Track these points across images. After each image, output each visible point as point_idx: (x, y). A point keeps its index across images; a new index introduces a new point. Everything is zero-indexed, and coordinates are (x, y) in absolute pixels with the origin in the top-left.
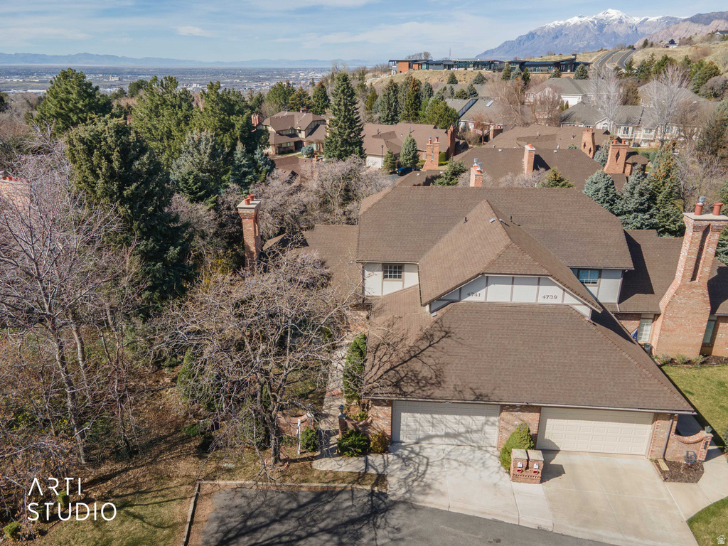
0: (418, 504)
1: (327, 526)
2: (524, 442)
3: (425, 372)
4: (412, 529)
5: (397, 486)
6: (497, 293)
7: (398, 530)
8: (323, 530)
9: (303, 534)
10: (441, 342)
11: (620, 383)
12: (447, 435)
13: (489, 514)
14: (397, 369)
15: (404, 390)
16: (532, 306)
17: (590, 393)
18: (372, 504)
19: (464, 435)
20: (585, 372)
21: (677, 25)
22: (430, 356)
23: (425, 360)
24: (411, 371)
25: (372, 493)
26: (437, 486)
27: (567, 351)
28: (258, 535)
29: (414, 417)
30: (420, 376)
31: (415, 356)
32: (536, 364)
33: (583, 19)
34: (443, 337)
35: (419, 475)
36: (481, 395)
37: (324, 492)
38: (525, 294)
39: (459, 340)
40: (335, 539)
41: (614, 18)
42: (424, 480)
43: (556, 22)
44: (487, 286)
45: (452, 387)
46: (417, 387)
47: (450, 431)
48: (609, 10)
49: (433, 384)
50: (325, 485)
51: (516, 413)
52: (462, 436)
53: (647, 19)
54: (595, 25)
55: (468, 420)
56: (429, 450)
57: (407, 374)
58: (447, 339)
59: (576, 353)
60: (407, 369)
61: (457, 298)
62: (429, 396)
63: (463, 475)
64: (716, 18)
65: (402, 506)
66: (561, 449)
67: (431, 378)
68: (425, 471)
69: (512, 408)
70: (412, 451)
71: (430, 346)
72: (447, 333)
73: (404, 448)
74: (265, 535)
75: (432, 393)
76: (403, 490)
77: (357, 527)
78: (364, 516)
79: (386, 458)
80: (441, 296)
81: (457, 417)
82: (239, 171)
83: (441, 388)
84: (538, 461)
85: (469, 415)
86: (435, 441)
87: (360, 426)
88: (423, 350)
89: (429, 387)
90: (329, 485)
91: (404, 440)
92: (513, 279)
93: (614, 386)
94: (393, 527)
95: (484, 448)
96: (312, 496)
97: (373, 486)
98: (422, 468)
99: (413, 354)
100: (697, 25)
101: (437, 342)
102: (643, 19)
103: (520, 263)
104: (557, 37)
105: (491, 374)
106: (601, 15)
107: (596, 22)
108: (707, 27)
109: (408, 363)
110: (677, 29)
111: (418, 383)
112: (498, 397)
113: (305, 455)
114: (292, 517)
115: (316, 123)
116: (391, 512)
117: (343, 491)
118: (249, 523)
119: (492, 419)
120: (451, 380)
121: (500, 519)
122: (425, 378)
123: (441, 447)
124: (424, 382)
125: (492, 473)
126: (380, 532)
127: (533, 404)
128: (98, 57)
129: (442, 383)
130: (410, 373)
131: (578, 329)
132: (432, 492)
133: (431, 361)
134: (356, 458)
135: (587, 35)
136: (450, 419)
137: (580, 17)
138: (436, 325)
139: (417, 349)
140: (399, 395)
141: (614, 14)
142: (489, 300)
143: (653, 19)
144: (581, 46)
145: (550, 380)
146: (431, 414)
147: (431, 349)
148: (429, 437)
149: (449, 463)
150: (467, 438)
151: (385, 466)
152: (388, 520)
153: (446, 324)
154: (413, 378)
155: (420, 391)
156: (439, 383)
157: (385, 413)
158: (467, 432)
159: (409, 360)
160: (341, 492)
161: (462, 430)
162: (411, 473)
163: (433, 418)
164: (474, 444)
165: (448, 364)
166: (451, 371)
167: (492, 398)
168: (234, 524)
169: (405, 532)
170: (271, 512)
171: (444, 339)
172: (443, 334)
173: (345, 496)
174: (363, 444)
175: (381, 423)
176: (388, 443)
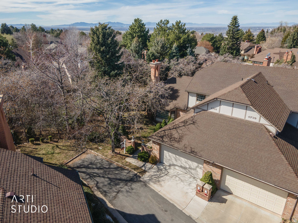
0: (148, 185)
1: (111, 177)
2: (206, 179)
3: (176, 135)
4: (138, 191)
5: (147, 176)
6: (225, 110)
7: (132, 189)
8: (108, 178)
9: (101, 176)
10: (189, 126)
11: (270, 169)
12: (181, 167)
13: (173, 201)
14: (166, 131)
15: (164, 140)
16: (241, 120)
17: (249, 168)
18: (132, 178)
19: (188, 169)
20: (253, 158)
22: (181, 130)
23: (179, 131)
24: (171, 133)
25: (136, 175)
26: (162, 183)
27: (248, 146)
28: (89, 170)
29: (169, 154)
30: (173, 136)
31: (175, 128)
32: (228, 147)
34: (191, 124)
35: (159, 176)
36: (194, 152)
37: (121, 167)
38: (239, 113)
39: (198, 127)
40: (109, 182)
42: (160, 179)
44: (220, 105)
45: (183, 144)
46: (169, 140)
47: (182, 165)
49: (176, 141)
50: (123, 165)
51: (210, 166)
52: (188, 170)
55: (190, 162)
56: (172, 170)
57: (168, 134)
58: (193, 125)
59: (253, 148)
60: (170, 132)
61: (206, 109)
62: (172, 145)
63: (177, 184)
65: (142, 183)
66: (233, 193)
67: (177, 139)
68: (163, 176)
69: (208, 163)
70: (165, 168)
71: (184, 126)
72: (194, 122)
73: (163, 166)
74: (90, 171)
75: (174, 144)
76: (148, 178)
77: (120, 182)
78: (126, 180)
79: (152, 166)
80: (198, 106)
81: (186, 160)
82: (172, 55)
83: (178, 143)
84: (207, 189)
85: (191, 160)
86: (177, 167)
87: (148, 151)
88: (180, 127)
89: (174, 142)
90: (124, 166)
91: (165, 163)
92: (234, 104)
93: (266, 169)
94: (131, 188)
95: (196, 179)
96: (116, 166)
97: (138, 173)
98: (162, 175)
99: (175, 127)
101: (187, 125)
103: (238, 97)
105: (204, 145)
109: (171, 130)
111: (170, 139)
112: (201, 155)
113: (126, 155)
114: (103, 170)
115: (251, 47)
116: (136, 183)
117: (127, 170)
118: (89, 166)
119: (200, 166)
120: (185, 142)
121: (175, 205)
122: (174, 138)
123: (178, 171)
124: (173, 139)
125: (190, 188)
126: (126, 187)
127: (216, 164)
129: (180, 142)
130: (170, 134)
131: (261, 137)
132: (158, 184)
133: (180, 132)
134: (142, 162)
138: (191, 118)
139: (178, 125)
140: (161, 141)
142: (221, 113)
145: (231, 155)
146: (175, 155)
147: (184, 127)
148: (174, 165)
149: (175, 178)
150: (189, 171)
151: (150, 169)
152: (132, 185)
153: (195, 119)
154: (170, 136)
155: (169, 142)
156: (179, 141)
157: (157, 148)
158: (189, 168)
159: (172, 129)
160: (126, 170)
161: (188, 166)
162: (157, 175)
163: (176, 156)
164: (193, 176)
165: (187, 135)
166: (187, 138)
167: (198, 154)
168: (85, 164)
169: (134, 191)
170: (99, 165)
171: (191, 125)
172: (192, 122)
173: (126, 171)
174: (146, 157)
175: (156, 152)
176: (158, 162)
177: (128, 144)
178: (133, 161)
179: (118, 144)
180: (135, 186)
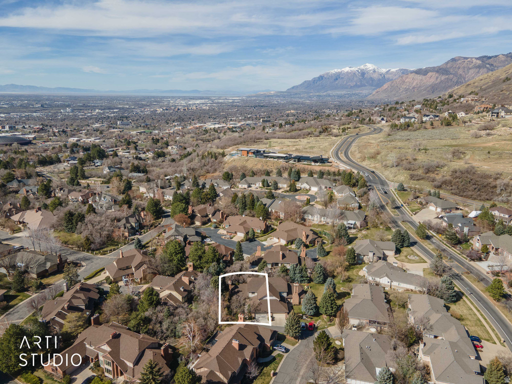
15: (256, 311)
21: (407, 76)
29: (257, 315)
30: (258, 309)
33: (352, 69)
41: (370, 69)
43: (336, 70)
48: (367, 64)
53: (390, 70)
54: (359, 73)
56: (259, 319)
64: (431, 71)
75: (260, 312)
100: (419, 75)
102: (388, 70)
104: (337, 79)
106: (362, 67)
107: (360, 71)
108: (425, 76)
110: (407, 77)
128: (22, 87)
135: (355, 79)
136: (262, 315)
137: (350, 67)
141: (370, 66)
143: (394, 70)
144: (352, 85)
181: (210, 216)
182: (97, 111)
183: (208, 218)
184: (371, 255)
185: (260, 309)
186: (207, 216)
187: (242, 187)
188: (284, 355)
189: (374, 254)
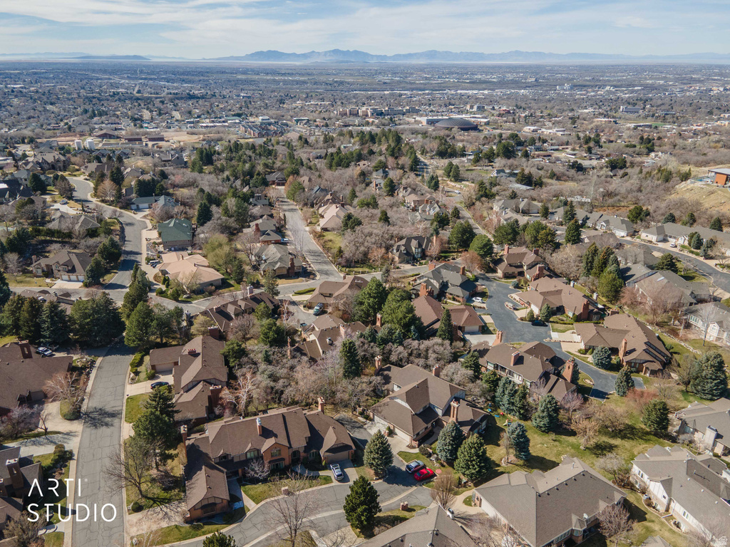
0: (367, 430)
5: (367, 426)
25: (362, 425)
37: (356, 421)
39: (390, 406)
51: (390, 424)
52: (382, 423)
65: (364, 429)
70: (375, 423)
75: (379, 414)
77: (356, 427)
78: (358, 427)
81: (382, 420)
85: (384, 421)
87: (368, 415)
89: (379, 412)
91: (375, 421)
96: (354, 421)
101: (385, 405)
105: (390, 415)
112: (387, 419)
113: (358, 415)
119: (386, 423)
126: (358, 430)
127: (392, 424)
133: (382, 408)
134: (365, 419)
146: (379, 418)
151: (368, 423)
155: (377, 412)
157: (372, 414)
170: (346, 420)
173: (358, 423)
174: (367, 418)
175: (372, 416)
176: (372, 420)
177: (359, 410)
178: (361, 419)
179: (355, 409)
180: (361, 430)
181: (525, 268)
182: (608, 88)
183: (520, 270)
184: (710, 435)
185: (381, 411)
186: (521, 266)
187: (647, 238)
188: (332, 482)
189: (719, 436)
